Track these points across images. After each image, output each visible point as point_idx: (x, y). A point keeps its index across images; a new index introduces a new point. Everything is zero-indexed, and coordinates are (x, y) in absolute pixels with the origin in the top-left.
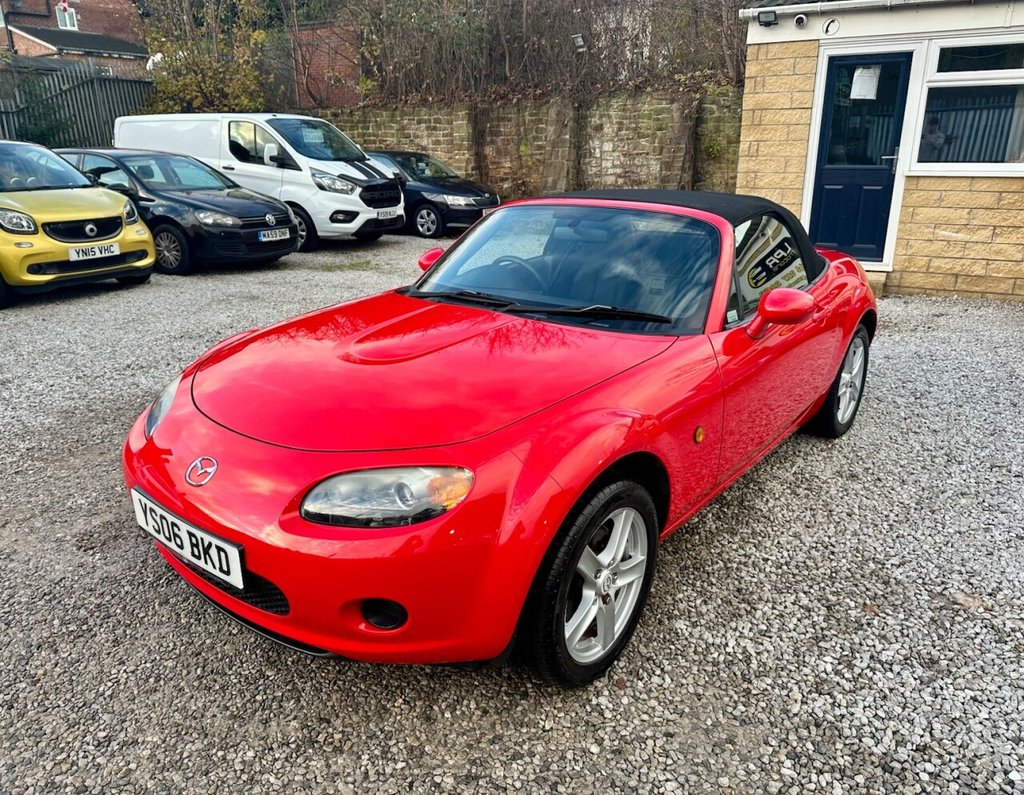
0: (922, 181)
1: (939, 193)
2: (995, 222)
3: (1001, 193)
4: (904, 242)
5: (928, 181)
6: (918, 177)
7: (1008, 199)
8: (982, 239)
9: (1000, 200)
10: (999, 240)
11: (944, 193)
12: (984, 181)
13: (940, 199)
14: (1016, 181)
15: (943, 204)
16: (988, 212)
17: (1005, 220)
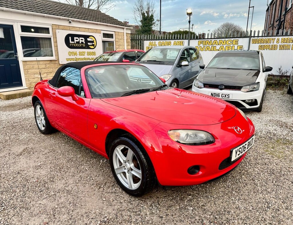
0: (27, 62)
1: (32, 65)
2: (46, 72)
3: (46, 64)
4: (28, 80)
5: (29, 62)
6: (26, 61)
7: (48, 65)
8: (45, 76)
9: (46, 66)
10: (48, 76)
11: (33, 65)
12: (42, 61)
13: (33, 67)
14: (48, 61)
15: (34, 68)
16: (44, 69)
17: (48, 71)
